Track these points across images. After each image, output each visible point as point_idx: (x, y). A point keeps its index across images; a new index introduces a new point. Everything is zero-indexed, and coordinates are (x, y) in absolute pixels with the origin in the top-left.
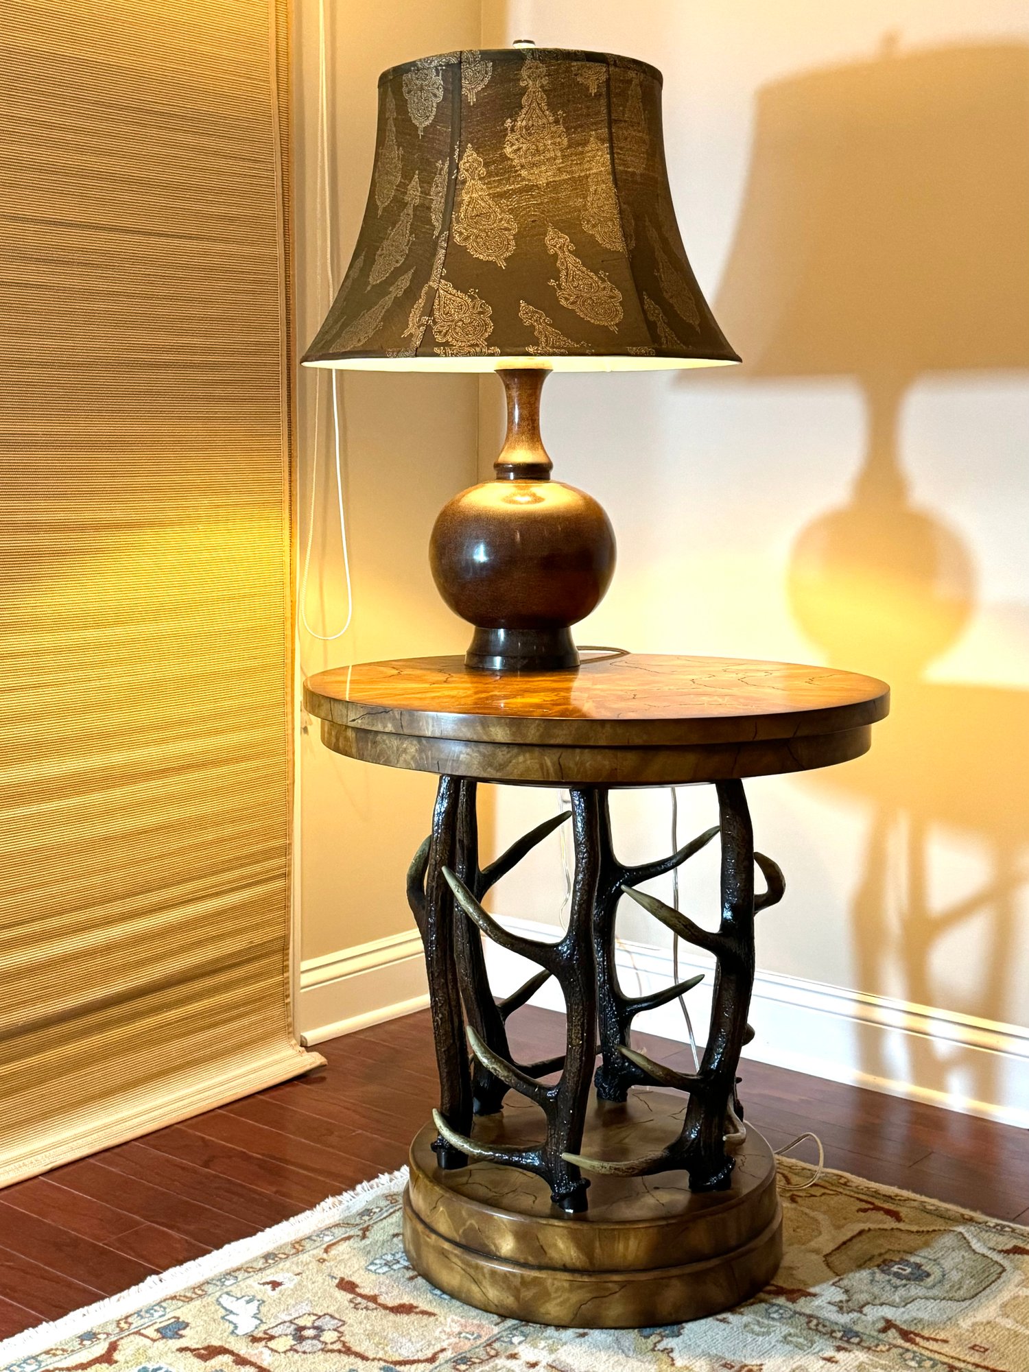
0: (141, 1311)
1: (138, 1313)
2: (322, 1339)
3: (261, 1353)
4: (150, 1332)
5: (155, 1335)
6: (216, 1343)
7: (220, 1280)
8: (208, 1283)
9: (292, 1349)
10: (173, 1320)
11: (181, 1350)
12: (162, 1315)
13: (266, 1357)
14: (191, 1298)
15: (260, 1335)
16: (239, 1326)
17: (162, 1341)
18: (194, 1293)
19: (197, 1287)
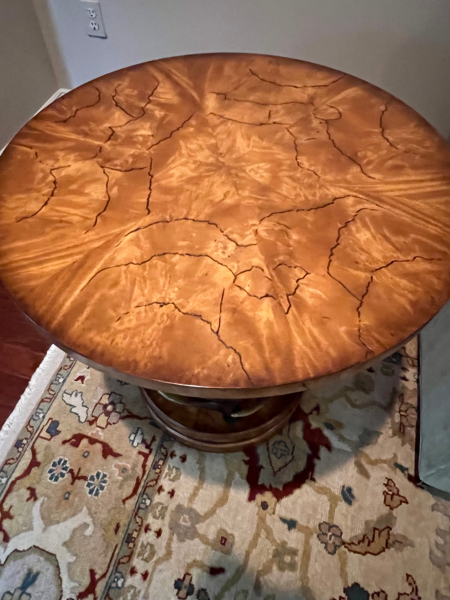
0: (32, 416)
1: (32, 418)
2: (117, 410)
3: (98, 431)
4: (44, 434)
5: (48, 436)
6: (77, 432)
7: (56, 380)
8: (52, 384)
9: (108, 423)
10: (50, 421)
11: (64, 442)
12: (44, 417)
13: (100, 433)
14: (51, 399)
15: (91, 419)
16: (79, 415)
17: (53, 439)
18: (50, 394)
19: (49, 389)
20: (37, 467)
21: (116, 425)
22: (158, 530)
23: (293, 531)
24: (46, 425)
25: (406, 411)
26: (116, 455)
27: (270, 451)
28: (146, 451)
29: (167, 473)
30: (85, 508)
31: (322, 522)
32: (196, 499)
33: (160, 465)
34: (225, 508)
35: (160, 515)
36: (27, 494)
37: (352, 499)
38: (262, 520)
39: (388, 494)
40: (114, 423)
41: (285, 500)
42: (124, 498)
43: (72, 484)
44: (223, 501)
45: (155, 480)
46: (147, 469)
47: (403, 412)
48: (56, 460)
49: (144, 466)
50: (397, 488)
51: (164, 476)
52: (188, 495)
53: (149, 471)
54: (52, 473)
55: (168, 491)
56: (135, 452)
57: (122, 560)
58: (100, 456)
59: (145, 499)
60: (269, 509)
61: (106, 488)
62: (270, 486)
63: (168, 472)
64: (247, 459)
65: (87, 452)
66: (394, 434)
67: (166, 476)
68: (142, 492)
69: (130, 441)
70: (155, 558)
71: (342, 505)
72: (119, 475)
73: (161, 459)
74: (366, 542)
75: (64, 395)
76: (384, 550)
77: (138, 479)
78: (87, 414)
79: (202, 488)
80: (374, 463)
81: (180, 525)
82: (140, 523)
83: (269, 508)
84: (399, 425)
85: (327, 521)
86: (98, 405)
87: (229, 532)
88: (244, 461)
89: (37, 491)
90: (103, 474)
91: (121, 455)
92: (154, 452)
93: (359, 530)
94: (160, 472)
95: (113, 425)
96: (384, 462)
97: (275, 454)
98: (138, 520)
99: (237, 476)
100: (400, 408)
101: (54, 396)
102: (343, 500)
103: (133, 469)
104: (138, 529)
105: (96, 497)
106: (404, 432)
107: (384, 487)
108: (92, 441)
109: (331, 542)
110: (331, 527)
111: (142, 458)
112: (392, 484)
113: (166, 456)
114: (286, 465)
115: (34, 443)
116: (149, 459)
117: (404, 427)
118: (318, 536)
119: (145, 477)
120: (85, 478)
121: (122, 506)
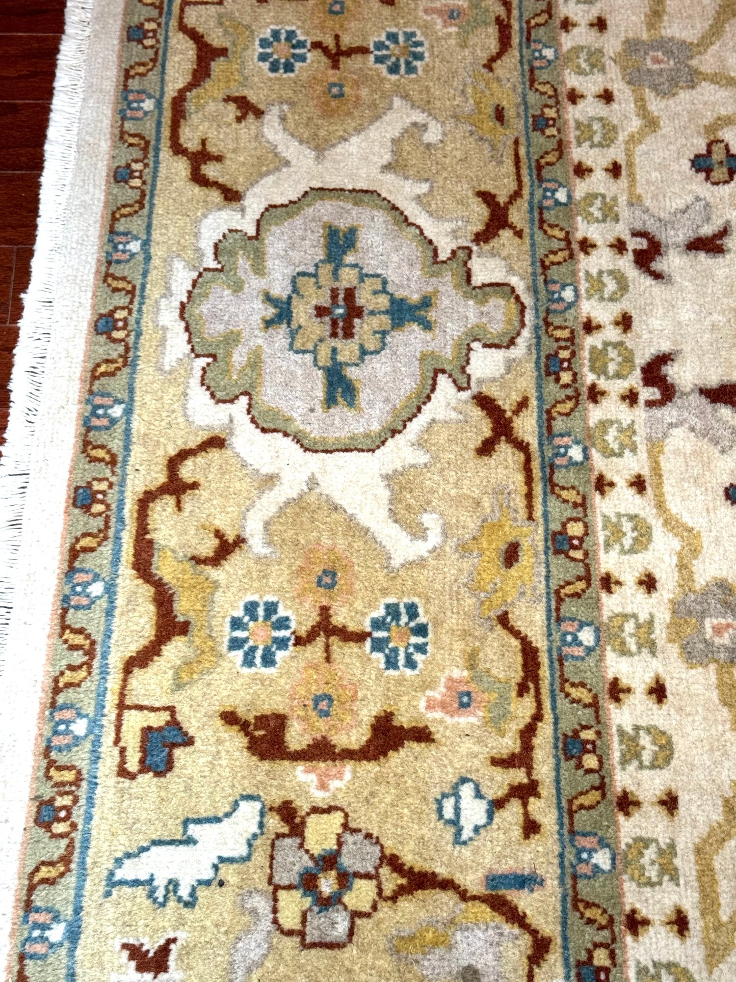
20: (222, 58)
22: (602, 93)
30: (397, 100)
32: (665, 18)
35: (592, 66)
36: (232, 110)
42: (485, 62)
43: (335, 67)
45: (543, 11)
48: (266, 35)
52: (643, 18)
54: (271, 60)
55: (588, 22)
57: (543, 161)
58: (376, 3)
59: (539, 51)
61: (426, 56)
65: (337, 3)
68: (524, 40)
70: (622, 137)
72: (446, 25)
77: (498, 21)
81: (649, 70)
82: (551, 93)
89: (254, 99)
90: (405, 33)
98: (543, 88)
103: (474, 5)
104: (551, 102)
105: (413, 76)
115: (181, 18)
119: (515, 13)
120: (363, 50)
121: (490, 75)
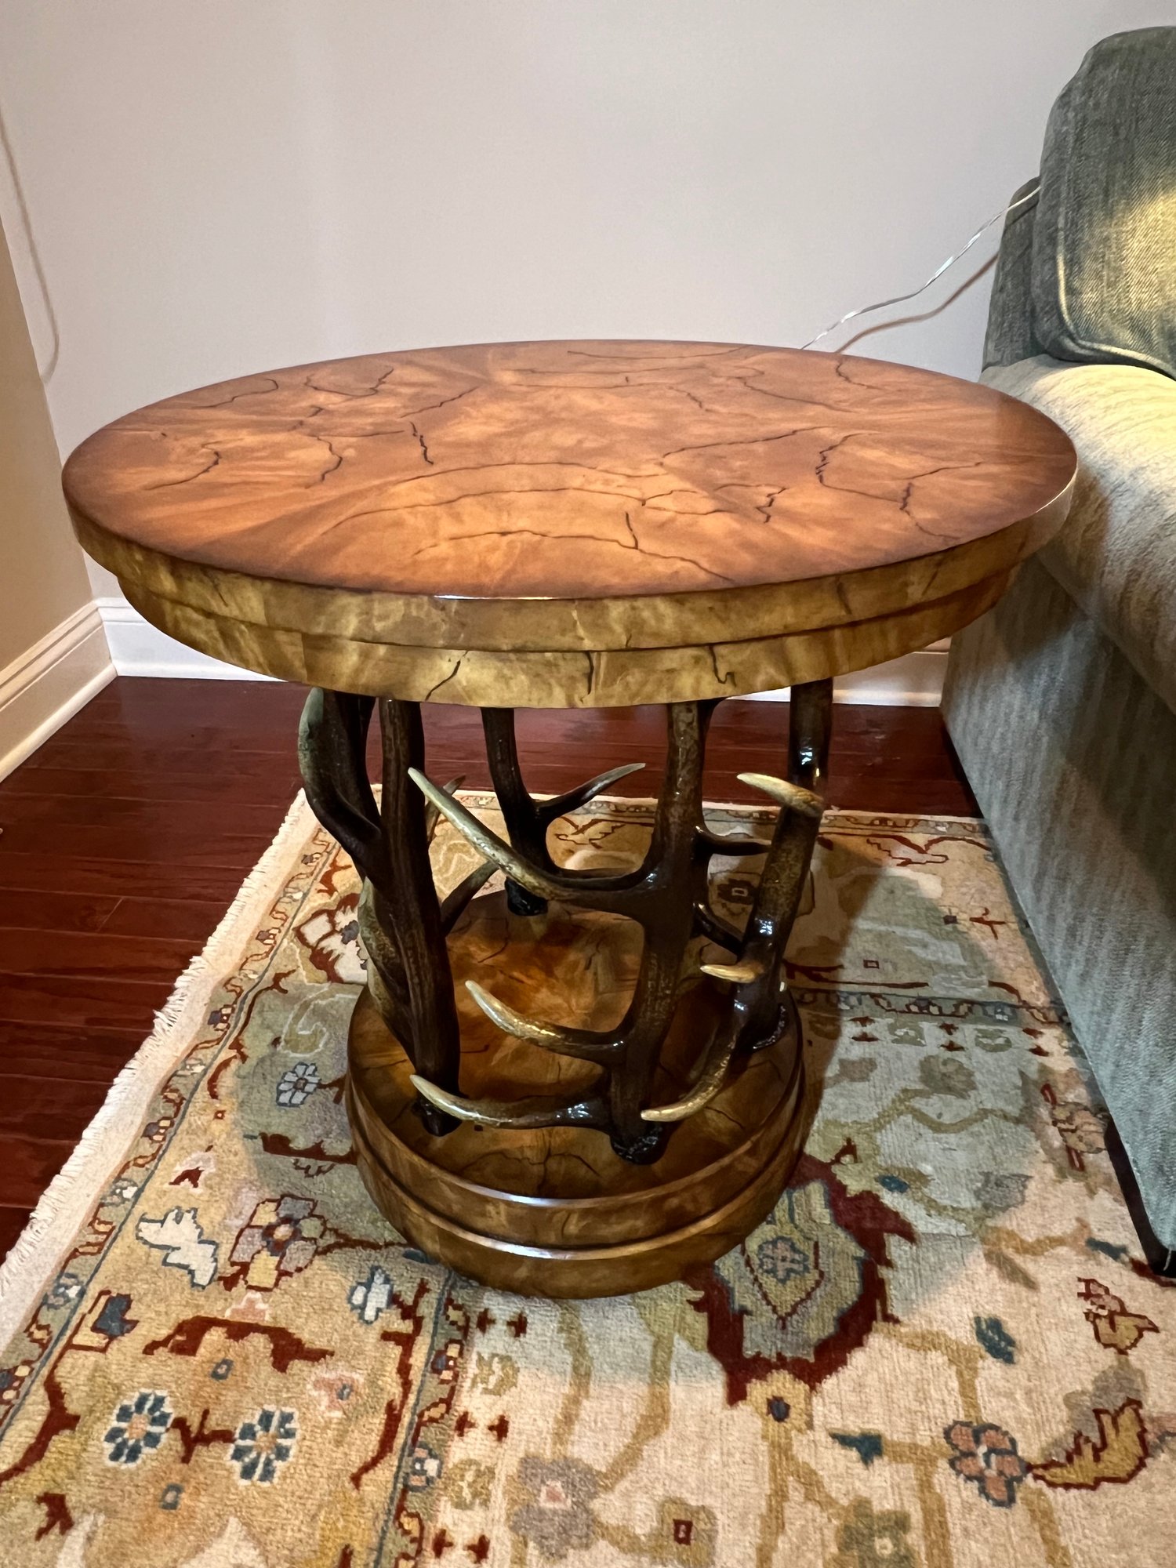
0: (46, 1297)
1: (44, 1302)
2: (306, 1235)
3: (252, 1302)
4: (85, 1337)
5: (98, 1340)
6: (188, 1314)
7: (113, 1193)
8: (102, 1205)
9: (283, 1274)
10: (103, 1300)
11: (150, 1348)
12: (82, 1294)
13: (261, 1306)
14: (101, 1245)
15: (231, 1271)
16: (192, 1268)
17: (115, 1345)
18: (97, 1232)
19: (94, 1219)
20: (67, 1432)
21: (307, 1273)
22: (476, 1542)
23: (877, 1461)
24: (90, 1311)
25: (1069, 1120)
26: (316, 1356)
27: (755, 1267)
28: (406, 1327)
29: (476, 1376)
30: (233, 1523)
31: (951, 1423)
32: (577, 1427)
33: (451, 1358)
34: (668, 1437)
35: (475, 1495)
36: (41, 1514)
37: (1010, 1349)
38: (781, 1451)
39: (1097, 1316)
40: (299, 1270)
41: (829, 1384)
42: (355, 1470)
43: (186, 1460)
44: (655, 1420)
45: (442, 1401)
46: (415, 1376)
47: (1063, 1122)
48: (130, 1401)
49: (404, 1369)
50: (1115, 1298)
51: (467, 1384)
52: (551, 1424)
53: (422, 1382)
54: (119, 1440)
55: (488, 1423)
56: (372, 1336)
58: (267, 1368)
59: (421, 1461)
60: (795, 1417)
61: (292, 1453)
62: (780, 1356)
63: (477, 1371)
64: (698, 1295)
65: (225, 1362)
66: (1062, 1174)
67: (474, 1383)
68: (409, 1442)
69: (354, 1307)
71: (991, 1369)
72: (331, 1407)
73: (452, 1341)
74: (1088, 1451)
75: (143, 1225)
76: (1141, 1465)
77: (390, 1407)
78: (216, 1260)
79: (587, 1396)
80: (1036, 1249)
81: (541, 1512)
82: (416, 1533)
83: (793, 1413)
84: (1065, 1154)
85: (962, 1418)
86: (247, 1232)
87: (693, 1502)
88: (689, 1302)
89: (71, 1501)
90: (282, 1413)
91: (332, 1354)
92: (428, 1326)
93: (1058, 1426)
94: (456, 1376)
95: (296, 1275)
96: (1060, 1241)
97: (772, 1272)
98: (411, 1525)
99: (681, 1346)
100: (1052, 1115)
101: (113, 1235)
102: (988, 1355)
103: (372, 1382)
104: (411, 1549)
105: (266, 1485)
106: (1082, 1168)
107: (1082, 1300)
108: (238, 1331)
109: (992, 1473)
110: (979, 1431)
111: (395, 1351)
112: (1101, 1292)
113: (465, 1330)
114: (809, 1295)
115: (55, 1366)
116: (415, 1348)
117: (1079, 1155)
118: (952, 1464)
119: (412, 1399)
120: (226, 1437)
121: (354, 1494)
